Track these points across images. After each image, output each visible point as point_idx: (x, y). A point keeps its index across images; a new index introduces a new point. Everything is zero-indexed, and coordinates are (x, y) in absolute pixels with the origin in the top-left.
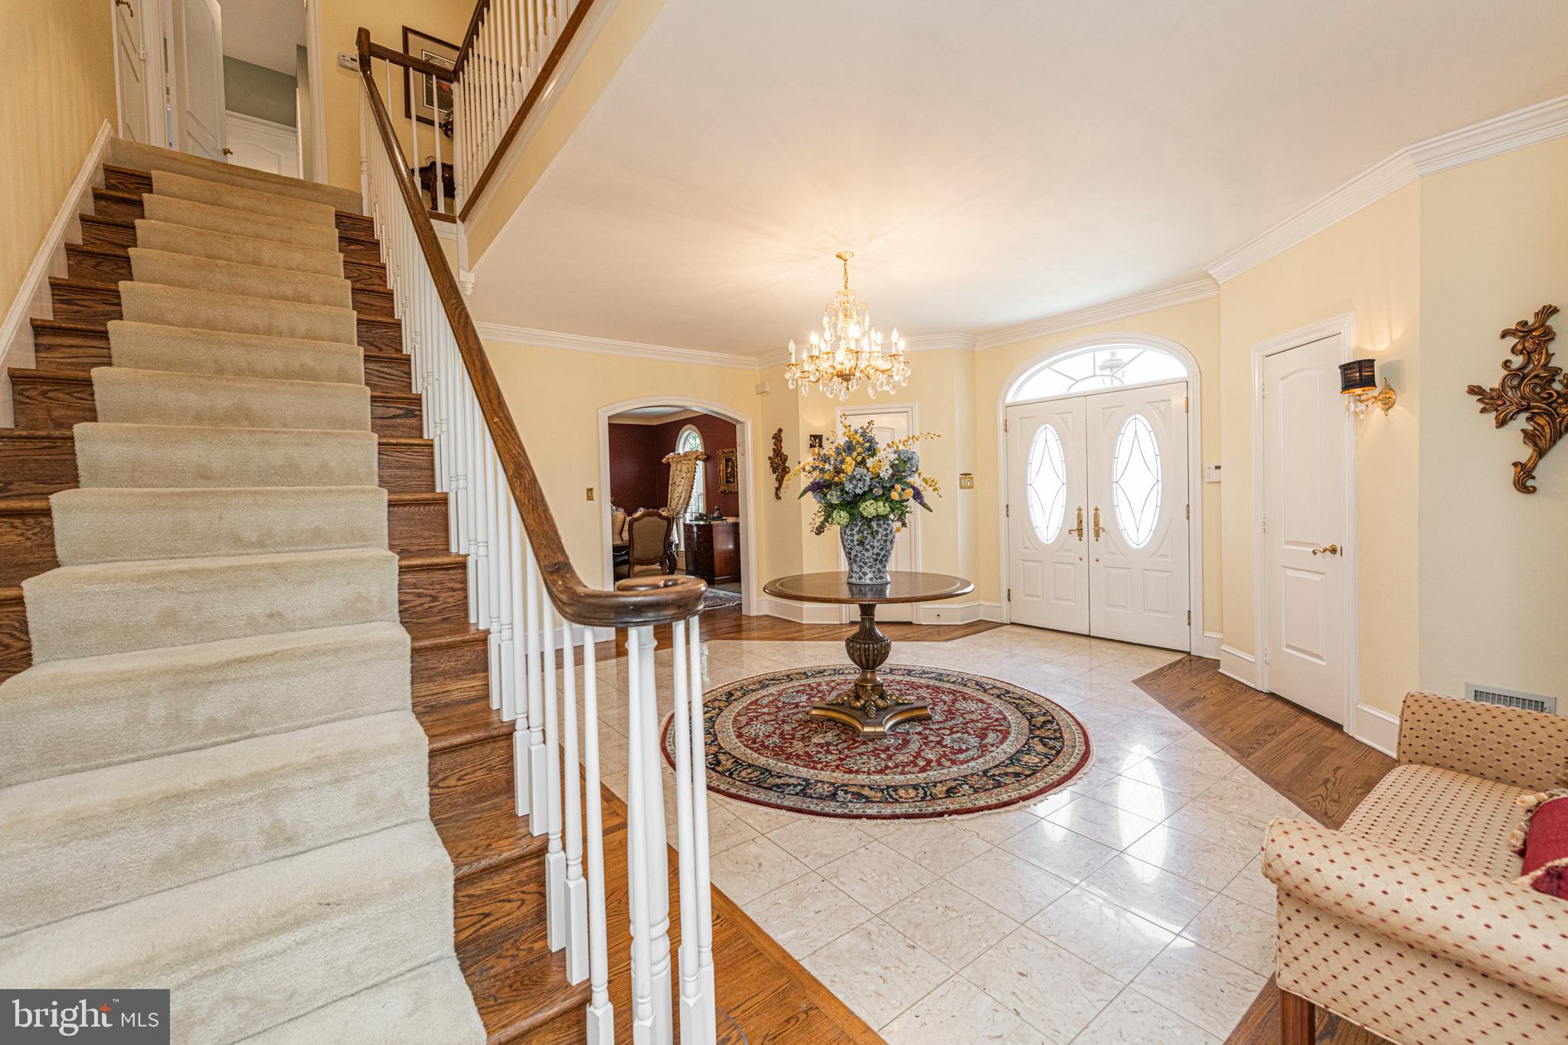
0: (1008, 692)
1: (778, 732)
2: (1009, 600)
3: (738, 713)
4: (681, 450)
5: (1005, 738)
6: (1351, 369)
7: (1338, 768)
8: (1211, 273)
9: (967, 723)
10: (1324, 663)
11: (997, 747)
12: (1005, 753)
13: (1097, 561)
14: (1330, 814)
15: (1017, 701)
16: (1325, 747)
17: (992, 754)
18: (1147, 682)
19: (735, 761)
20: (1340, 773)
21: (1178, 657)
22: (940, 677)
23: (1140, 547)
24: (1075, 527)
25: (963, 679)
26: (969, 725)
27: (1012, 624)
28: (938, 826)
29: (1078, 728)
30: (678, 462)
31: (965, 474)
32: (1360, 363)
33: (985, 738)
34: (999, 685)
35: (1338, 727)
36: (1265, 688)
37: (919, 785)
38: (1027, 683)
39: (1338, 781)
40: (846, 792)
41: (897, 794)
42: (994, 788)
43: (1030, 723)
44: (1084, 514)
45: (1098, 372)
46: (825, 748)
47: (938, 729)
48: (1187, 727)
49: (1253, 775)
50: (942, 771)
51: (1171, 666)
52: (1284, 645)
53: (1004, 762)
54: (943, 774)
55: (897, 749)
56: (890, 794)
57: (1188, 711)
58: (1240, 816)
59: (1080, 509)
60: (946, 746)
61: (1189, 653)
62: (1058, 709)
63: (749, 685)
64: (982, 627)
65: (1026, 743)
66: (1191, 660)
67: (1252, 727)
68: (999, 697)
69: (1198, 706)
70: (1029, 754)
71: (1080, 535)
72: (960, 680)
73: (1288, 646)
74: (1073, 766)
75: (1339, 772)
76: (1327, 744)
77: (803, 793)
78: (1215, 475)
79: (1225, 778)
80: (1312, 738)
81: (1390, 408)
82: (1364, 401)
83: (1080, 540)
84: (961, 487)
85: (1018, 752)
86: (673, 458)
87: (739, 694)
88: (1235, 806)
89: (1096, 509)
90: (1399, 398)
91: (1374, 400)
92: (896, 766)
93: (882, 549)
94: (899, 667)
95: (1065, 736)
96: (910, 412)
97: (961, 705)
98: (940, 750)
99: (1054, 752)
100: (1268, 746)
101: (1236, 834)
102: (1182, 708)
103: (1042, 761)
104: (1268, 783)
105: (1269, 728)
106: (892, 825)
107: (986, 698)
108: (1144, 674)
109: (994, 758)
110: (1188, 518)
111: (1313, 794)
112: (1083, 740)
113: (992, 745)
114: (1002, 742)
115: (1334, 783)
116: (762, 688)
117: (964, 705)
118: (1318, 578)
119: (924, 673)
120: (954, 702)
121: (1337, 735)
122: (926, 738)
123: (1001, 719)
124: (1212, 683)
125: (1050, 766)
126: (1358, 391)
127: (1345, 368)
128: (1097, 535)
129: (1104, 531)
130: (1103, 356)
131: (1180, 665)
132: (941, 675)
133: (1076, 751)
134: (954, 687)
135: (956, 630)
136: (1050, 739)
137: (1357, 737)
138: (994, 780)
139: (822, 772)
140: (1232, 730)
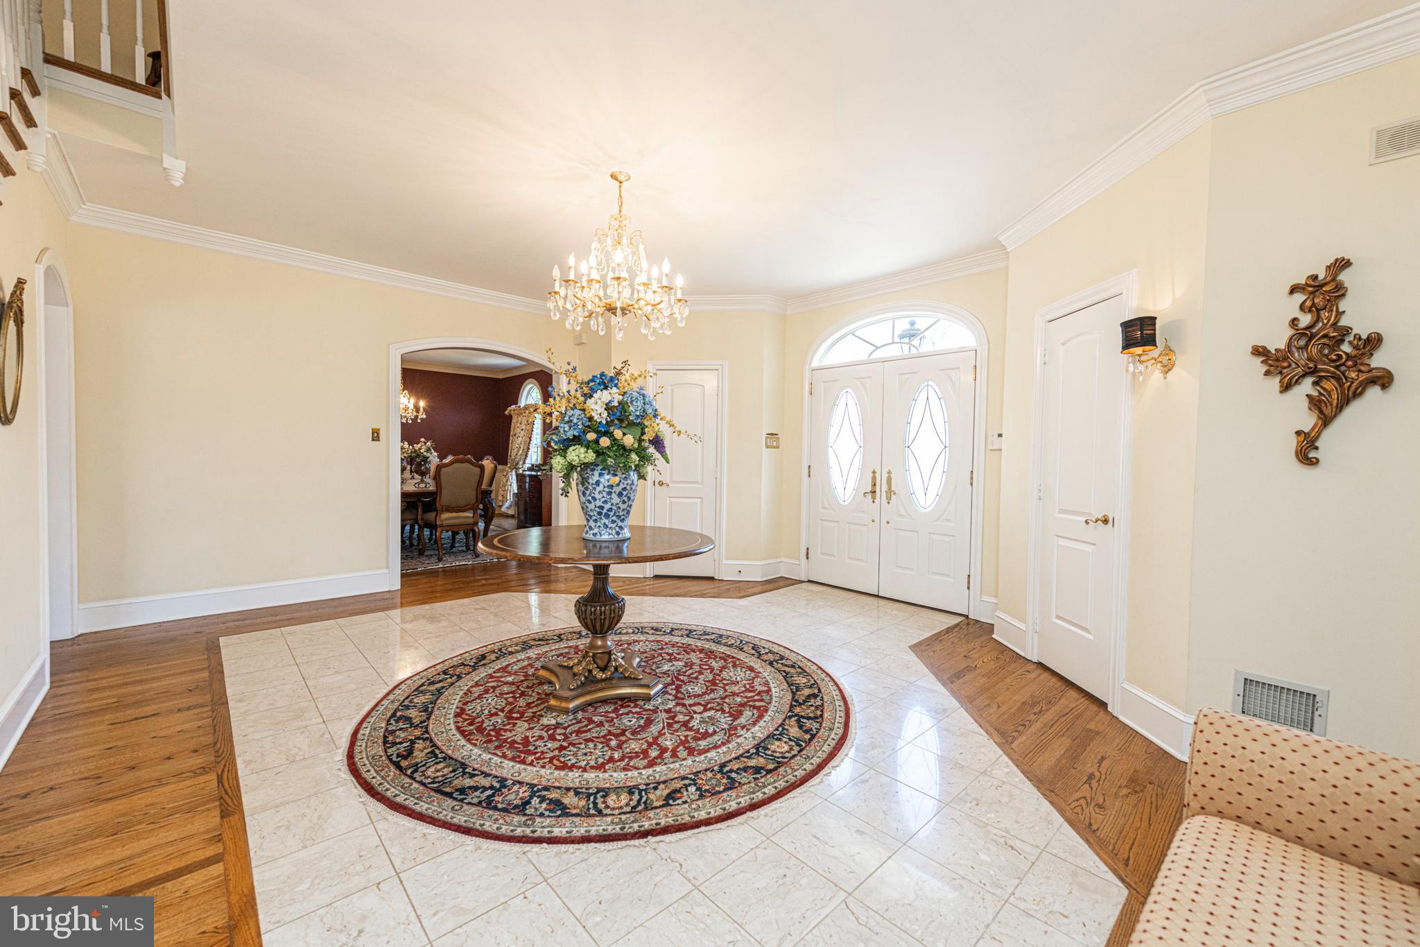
0: (782, 658)
1: (507, 709)
2: (807, 558)
3: (477, 683)
4: (522, 403)
5: (761, 717)
6: (1132, 326)
7: (1103, 759)
8: (1000, 239)
9: (726, 697)
10: (1091, 637)
11: (748, 730)
12: (754, 738)
13: (888, 523)
14: (1094, 827)
15: (788, 669)
16: (1090, 730)
17: (738, 740)
18: (923, 648)
19: (433, 752)
20: (1105, 764)
21: (958, 619)
22: (719, 639)
23: (927, 510)
24: (869, 489)
25: (741, 641)
26: (727, 700)
27: (809, 581)
28: (637, 851)
29: (842, 704)
30: (519, 415)
31: (772, 434)
32: (1141, 319)
33: (738, 717)
34: (776, 648)
35: (1103, 705)
36: (1035, 660)
37: (636, 787)
38: (805, 647)
39: (1103, 777)
40: (543, 799)
41: (604, 802)
42: (724, 790)
43: (793, 697)
44: (878, 476)
45: (897, 340)
46: (550, 732)
47: (690, 705)
48: (956, 704)
49: (1015, 769)
50: (672, 766)
51: (949, 630)
52: (1054, 615)
53: (748, 752)
54: (673, 770)
55: (633, 733)
56: (595, 801)
57: (958, 682)
58: (995, 831)
59: (874, 472)
60: (690, 729)
61: (967, 617)
62: (827, 679)
63: (510, 646)
64: (782, 583)
65: (782, 725)
66: (968, 624)
67: (1019, 704)
68: (771, 664)
69: (969, 677)
70: (779, 740)
71: (874, 498)
72: (739, 642)
73: (1058, 617)
74: (825, 756)
75: (1105, 762)
76: (1092, 726)
77: (489, 804)
78: (996, 442)
79: (985, 773)
80: (1077, 718)
81: (1169, 370)
82: (1143, 362)
83: (874, 502)
84: (767, 447)
85: (768, 737)
86: (514, 410)
87: (493, 657)
88: (992, 815)
89: (889, 472)
90: (1179, 360)
91: (1153, 361)
92: (622, 759)
93: (605, 502)
94: (681, 627)
95: (826, 715)
96: (720, 370)
97: (729, 674)
98: (683, 733)
99: (807, 737)
100: (1032, 729)
101: (988, 859)
102: (952, 678)
103: (791, 749)
104: (1031, 781)
105: (1034, 706)
106: (578, 853)
107: (757, 665)
108: (922, 638)
109: (739, 745)
110: (972, 484)
111: (1077, 796)
112: (842, 720)
113: (743, 728)
114: (754, 724)
115: (1099, 780)
116: (524, 649)
117: (731, 674)
118: (1089, 548)
119: (705, 634)
120: (723, 668)
121: (1102, 714)
122: (673, 718)
123: (764, 692)
124: (986, 650)
125: (799, 758)
126: (1139, 350)
127: (1127, 326)
128: (889, 499)
129: (895, 494)
130: (902, 326)
131: (956, 630)
132: (721, 636)
133: (833, 736)
134: (728, 651)
135: (756, 587)
136: (808, 718)
137: (1121, 718)
138: (729, 778)
139: (529, 768)
140: (999, 707)
